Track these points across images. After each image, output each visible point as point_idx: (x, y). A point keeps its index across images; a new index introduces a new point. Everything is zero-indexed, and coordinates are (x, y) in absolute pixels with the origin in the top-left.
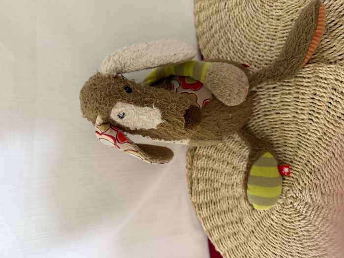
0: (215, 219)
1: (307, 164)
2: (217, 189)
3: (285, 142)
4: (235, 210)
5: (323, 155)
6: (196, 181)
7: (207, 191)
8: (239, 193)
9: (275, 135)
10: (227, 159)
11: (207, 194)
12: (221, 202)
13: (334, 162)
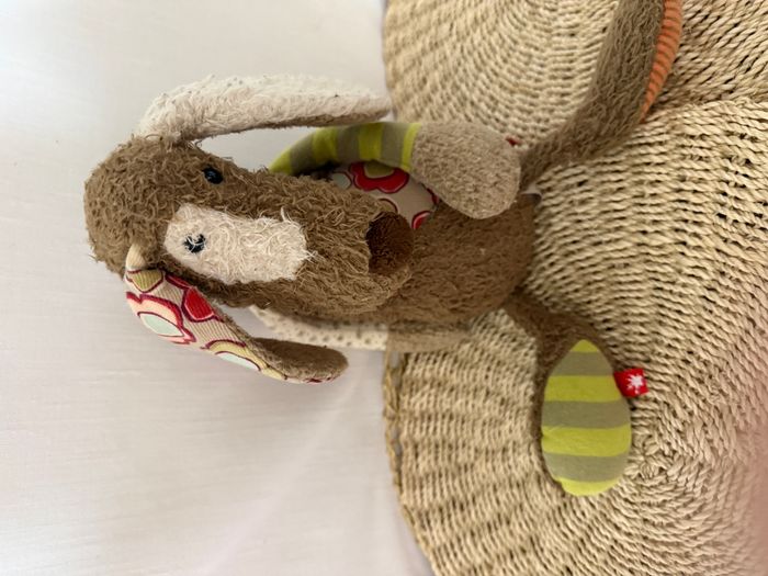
0: (465, 550)
1: (688, 358)
2: (466, 466)
3: (626, 314)
4: (517, 517)
5: (726, 328)
6: (410, 450)
7: (440, 476)
8: (523, 469)
9: (597, 301)
10: (484, 383)
11: (441, 484)
12: (479, 500)
13: (755, 342)
